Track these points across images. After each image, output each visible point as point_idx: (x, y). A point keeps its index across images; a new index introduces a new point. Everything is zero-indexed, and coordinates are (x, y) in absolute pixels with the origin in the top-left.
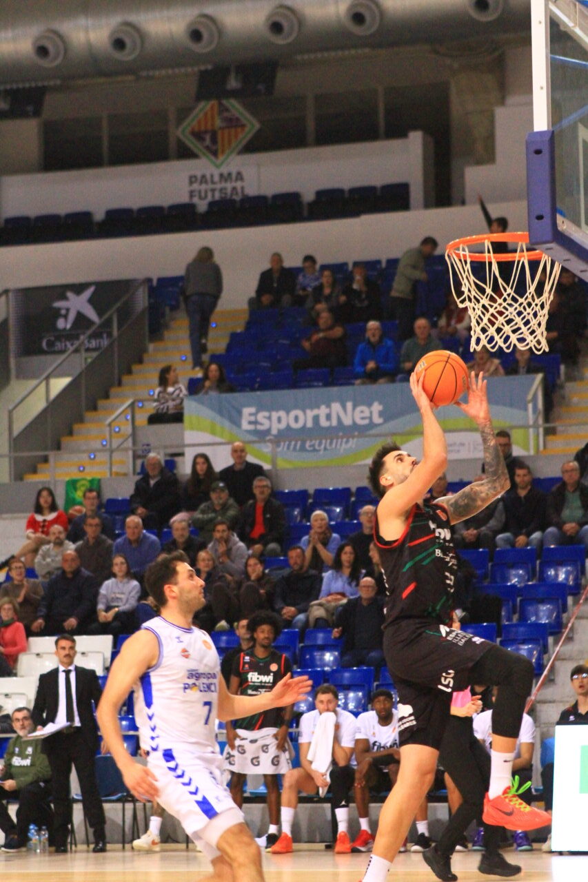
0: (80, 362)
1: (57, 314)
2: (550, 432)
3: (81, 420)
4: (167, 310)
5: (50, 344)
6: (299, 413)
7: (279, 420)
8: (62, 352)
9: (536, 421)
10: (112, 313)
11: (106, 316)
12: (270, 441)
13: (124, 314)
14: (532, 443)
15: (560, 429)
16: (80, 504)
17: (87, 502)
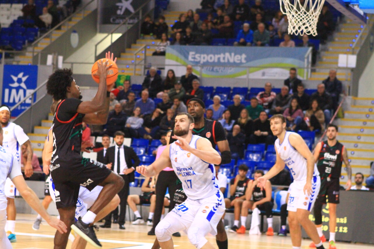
0: (125, 28)
1: (117, 8)
2: (313, 71)
3: (124, 52)
4: (162, 10)
5: (114, 20)
6: (212, 56)
7: (204, 58)
8: (118, 24)
9: (308, 66)
10: (140, 10)
11: (137, 10)
12: (200, 66)
13: (145, 10)
14: (305, 75)
15: (317, 70)
16: (122, 85)
17: (125, 85)
